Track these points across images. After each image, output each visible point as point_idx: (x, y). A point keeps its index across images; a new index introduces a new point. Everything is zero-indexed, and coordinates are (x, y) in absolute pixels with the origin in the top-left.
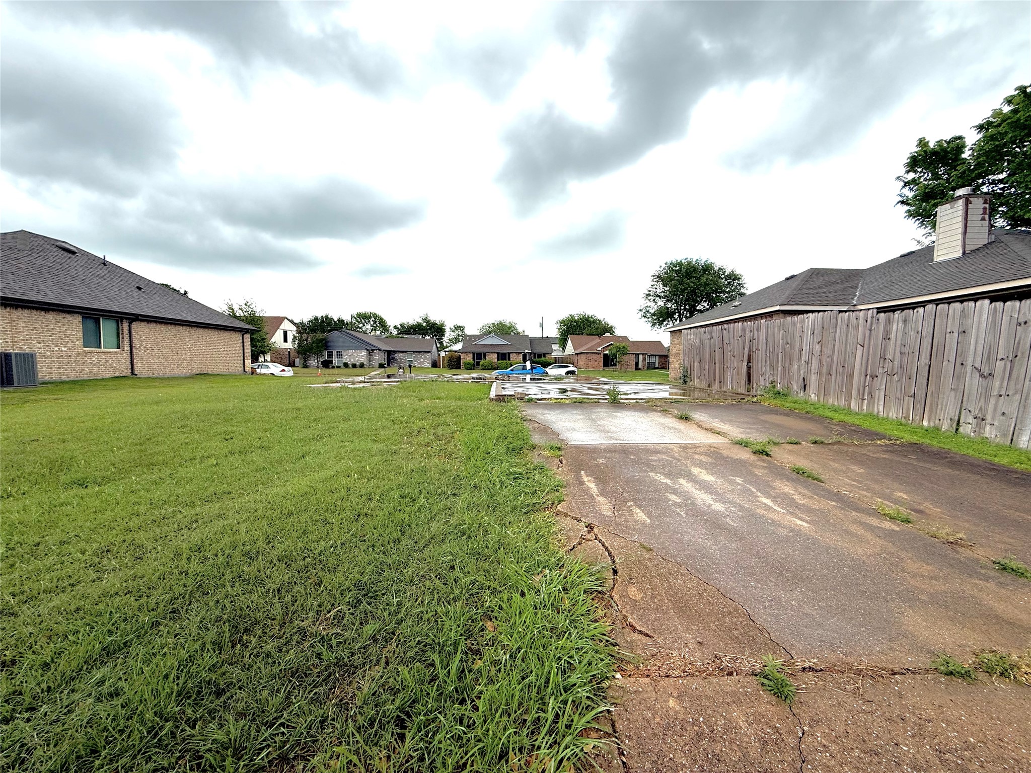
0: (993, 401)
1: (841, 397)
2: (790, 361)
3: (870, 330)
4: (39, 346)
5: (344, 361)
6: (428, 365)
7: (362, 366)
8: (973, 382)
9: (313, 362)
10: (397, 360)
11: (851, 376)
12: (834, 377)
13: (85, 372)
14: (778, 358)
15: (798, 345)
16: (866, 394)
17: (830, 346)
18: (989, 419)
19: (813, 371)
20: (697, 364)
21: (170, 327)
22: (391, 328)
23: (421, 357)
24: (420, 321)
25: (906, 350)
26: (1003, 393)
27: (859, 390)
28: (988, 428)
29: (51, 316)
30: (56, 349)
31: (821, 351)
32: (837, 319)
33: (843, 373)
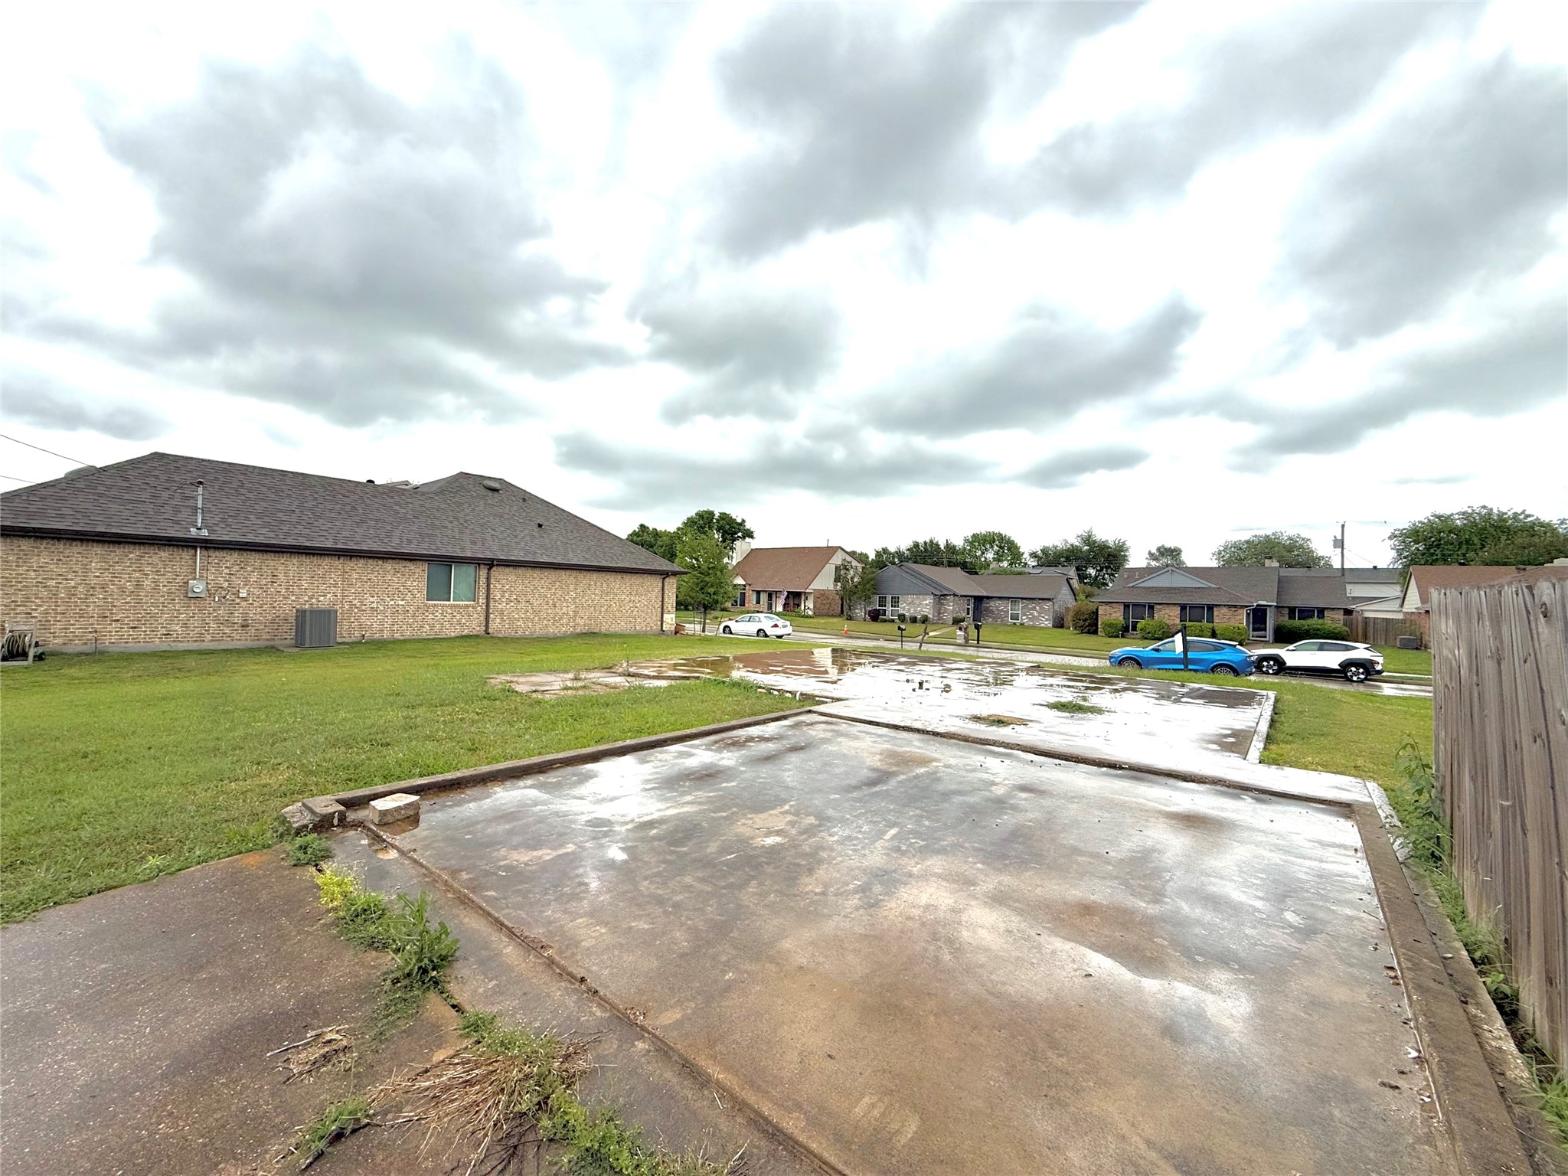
4: (372, 599)
5: (901, 612)
6: (1046, 622)
9: (860, 612)
10: (992, 612)
13: (425, 630)
21: (546, 572)
22: (1026, 556)
23: (1034, 608)
24: (1076, 542)
29: (389, 566)
30: (392, 603)
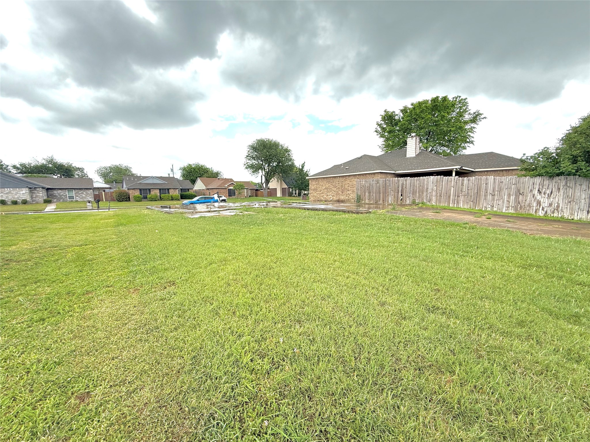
0: (495, 201)
1: (446, 203)
2: (422, 192)
3: (456, 182)
6: (91, 199)
7: (25, 202)
8: (489, 197)
10: (56, 196)
11: (449, 197)
12: (442, 197)
14: (416, 191)
15: (426, 186)
16: (456, 201)
17: (441, 187)
18: (495, 206)
19: (433, 195)
20: (367, 194)
23: (83, 193)
25: (469, 188)
26: (498, 199)
27: (453, 201)
28: (495, 208)
31: (436, 189)
32: (443, 178)
33: (446, 195)
